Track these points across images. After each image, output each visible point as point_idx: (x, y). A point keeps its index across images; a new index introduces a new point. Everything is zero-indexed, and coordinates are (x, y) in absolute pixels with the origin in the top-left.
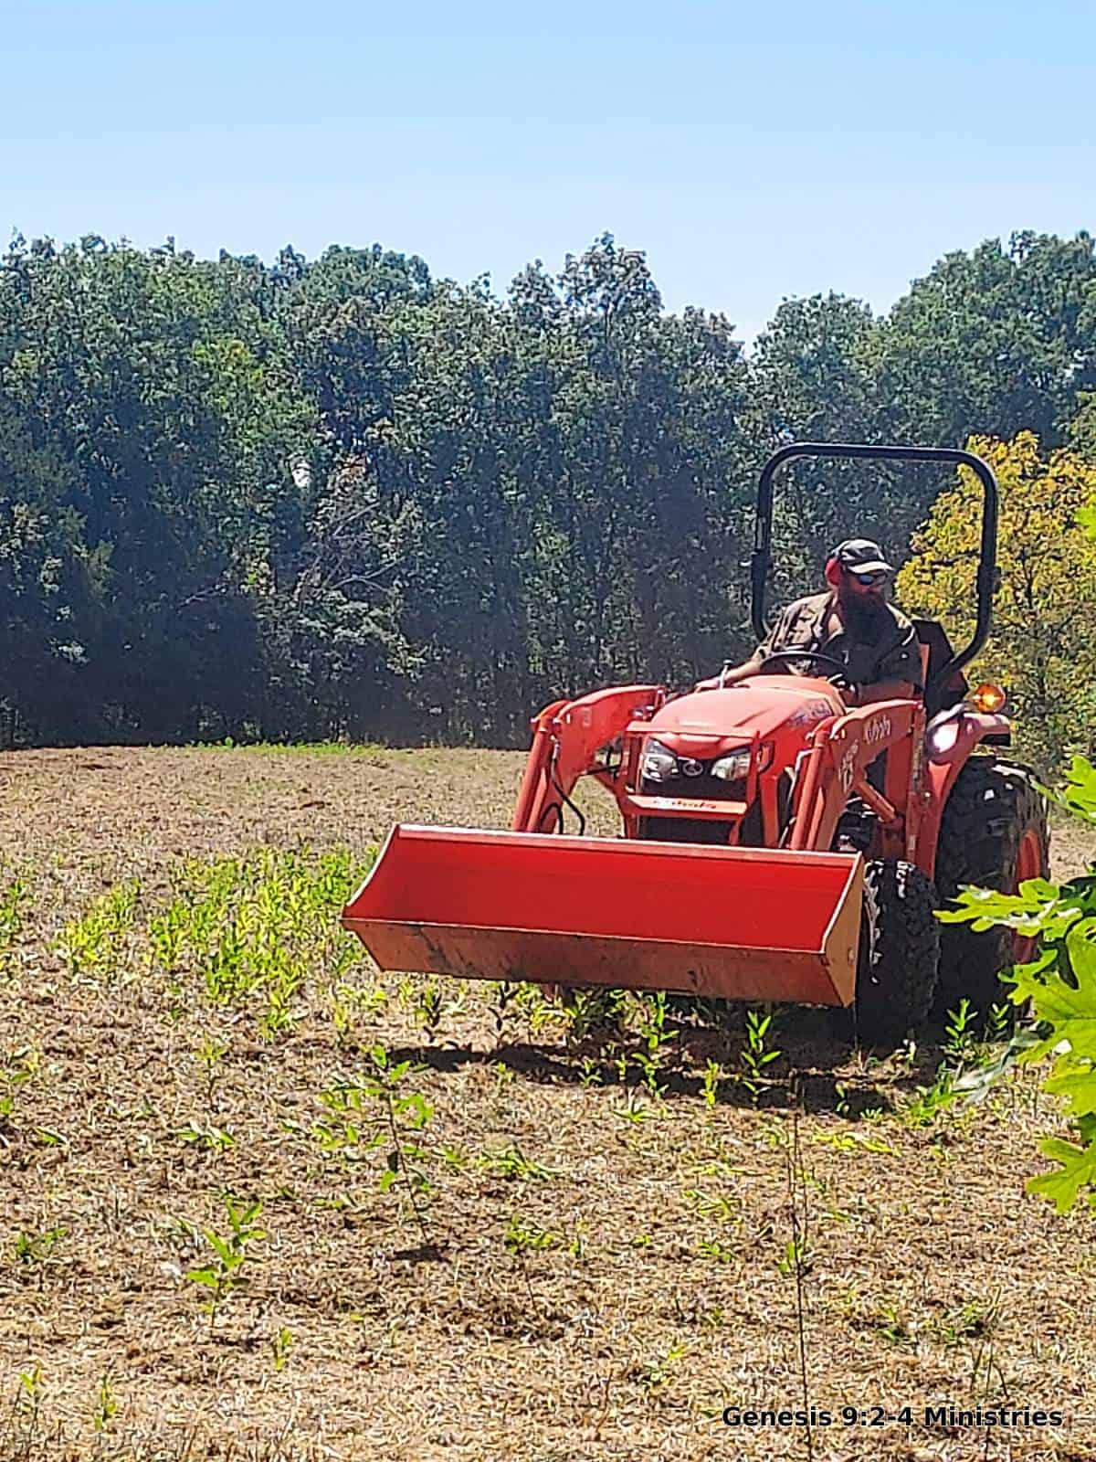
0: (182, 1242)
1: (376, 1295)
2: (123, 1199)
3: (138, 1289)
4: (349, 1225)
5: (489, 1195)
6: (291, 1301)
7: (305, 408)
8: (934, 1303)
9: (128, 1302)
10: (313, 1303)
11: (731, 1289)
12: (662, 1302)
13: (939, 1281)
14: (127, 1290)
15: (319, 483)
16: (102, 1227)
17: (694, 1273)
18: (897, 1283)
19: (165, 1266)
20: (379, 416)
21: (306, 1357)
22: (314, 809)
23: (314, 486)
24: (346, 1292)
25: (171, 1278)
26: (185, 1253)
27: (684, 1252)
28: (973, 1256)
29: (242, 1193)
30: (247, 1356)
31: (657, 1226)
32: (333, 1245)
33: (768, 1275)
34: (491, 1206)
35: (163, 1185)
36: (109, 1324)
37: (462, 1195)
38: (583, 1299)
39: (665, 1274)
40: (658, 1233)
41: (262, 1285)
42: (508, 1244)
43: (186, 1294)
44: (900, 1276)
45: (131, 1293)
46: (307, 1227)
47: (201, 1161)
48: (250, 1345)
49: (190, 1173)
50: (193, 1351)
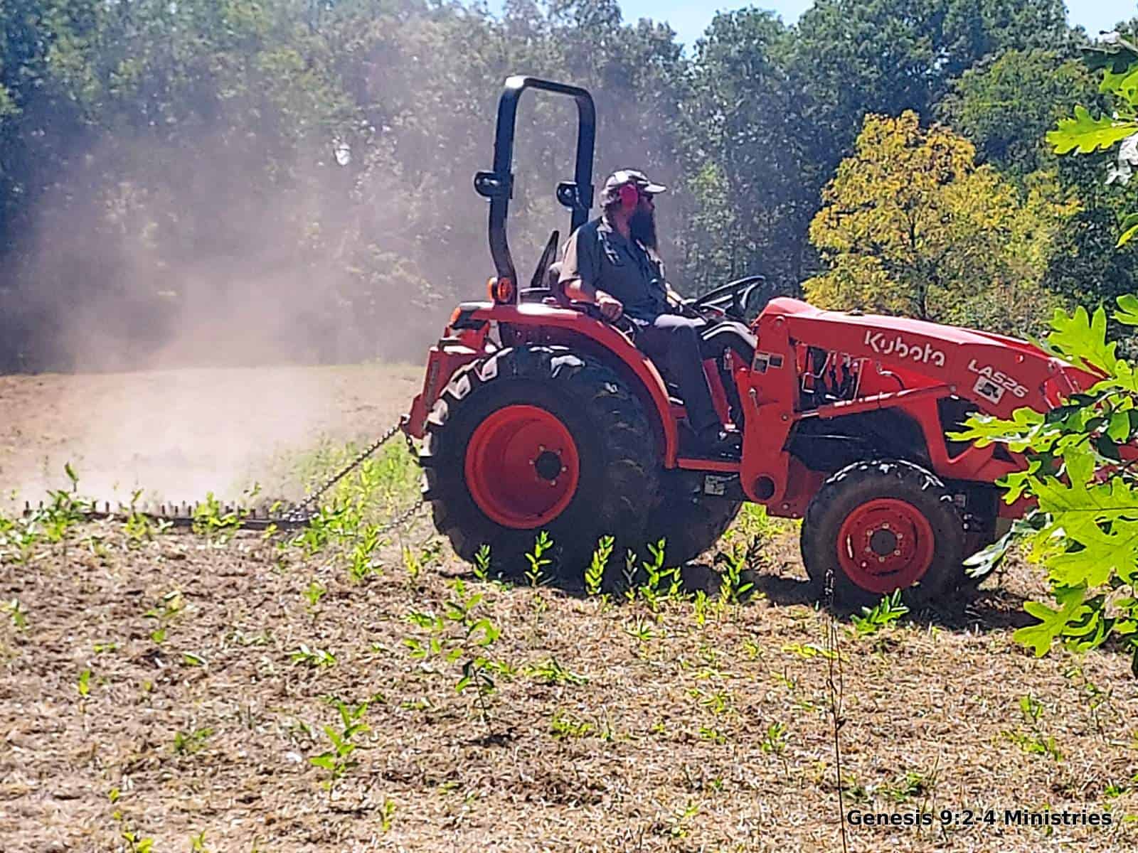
0: (302, 738)
1: (455, 773)
2: (255, 706)
3: (270, 773)
4: (429, 721)
5: (535, 697)
6: (390, 779)
7: (345, 102)
8: (883, 771)
9: (263, 783)
10: (407, 780)
11: (726, 764)
12: (675, 774)
13: (886, 754)
14: (261, 774)
16: (238, 727)
17: (697, 752)
18: (854, 757)
19: (289, 755)
21: (405, 822)
22: (364, 412)
23: (351, 163)
24: (432, 771)
25: (295, 764)
26: (304, 745)
27: (689, 736)
28: (911, 735)
29: (344, 698)
30: (360, 822)
31: (667, 717)
32: (419, 737)
33: (754, 752)
34: (538, 705)
35: (283, 694)
36: (250, 800)
37: (515, 697)
38: (614, 773)
39: (676, 754)
40: (668, 723)
41: (366, 768)
42: (552, 733)
43: (308, 775)
44: (856, 752)
45: (265, 776)
46: (398, 723)
47: (311, 676)
48: (360, 813)
49: (303, 685)
50: (317, 818)
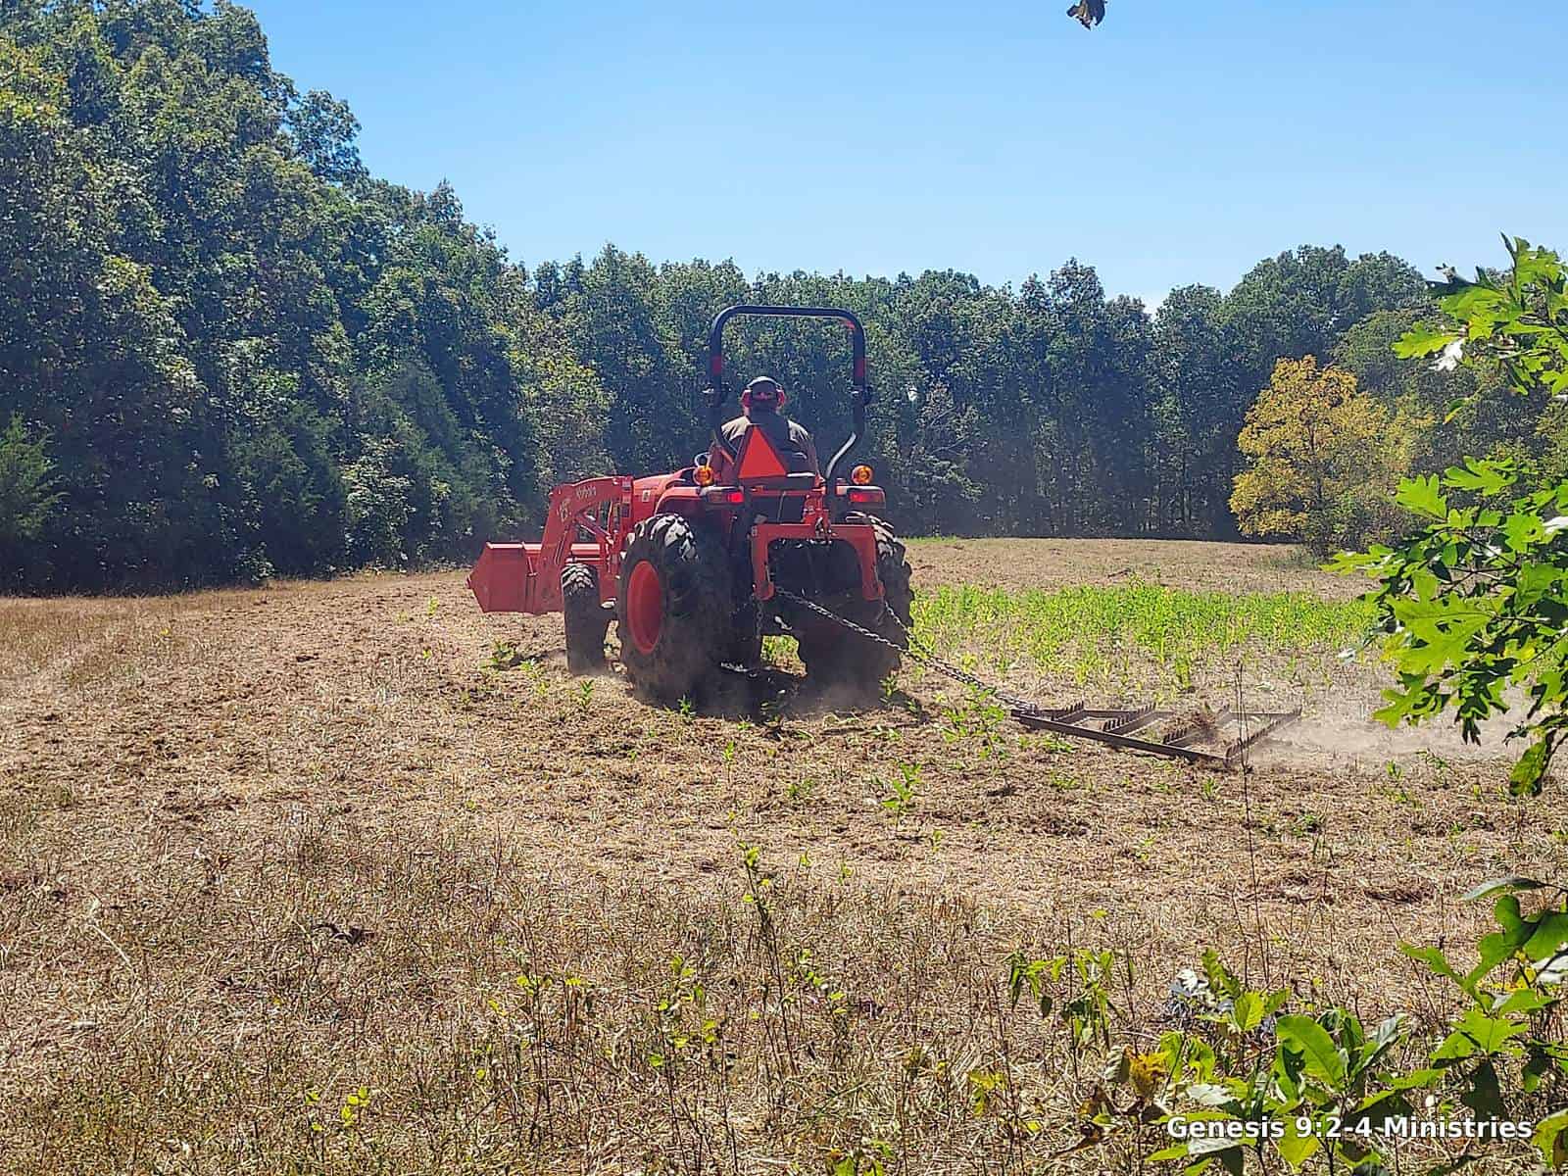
0: (878, 789)
1: (983, 813)
2: (845, 766)
3: (855, 812)
4: (966, 778)
5: (1040, 761)
6: (938, 817)
7: (914, 358)
8: (1288, 814)
9: (850, 819)
10: (949, 818)
11: (1175, 808)
12: (1138, 815)
13: (1289, 803)
14: (849, 813)
15: (922, 400)
16: (834, 781)
17: (1154, 800)
18: (1267, 804)
19: (868, 800)
20: (954, 361)
21: (948, 846)
22: (926, 570)
23: (919, 400)
24: (967, 812)
25: (872, 806)
26: (879, 793)
27: (1148, 789)
28: (1309, 789)
29: (908, 762)
30: (917, 846)
31: (1132, 776)
32: (958, 788)
33: (1194, 800)
34: (1042, 767)
35: (865, 759)
36: (842, 830)
37: (1025, 761)
38: (1095, 814)
39: (1139, 801)
40: (1134, 779)
41: (921, 809)
42: (1052, 786)
43: (881, 814)
44: (1269, 801)
45: (852, 814)
46: (944, 779)
47: (884, 746)
48: (917, 840)
49: (879, 752)
50: (886, 843)
